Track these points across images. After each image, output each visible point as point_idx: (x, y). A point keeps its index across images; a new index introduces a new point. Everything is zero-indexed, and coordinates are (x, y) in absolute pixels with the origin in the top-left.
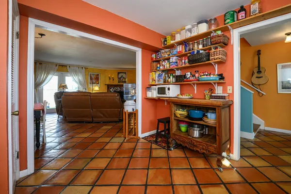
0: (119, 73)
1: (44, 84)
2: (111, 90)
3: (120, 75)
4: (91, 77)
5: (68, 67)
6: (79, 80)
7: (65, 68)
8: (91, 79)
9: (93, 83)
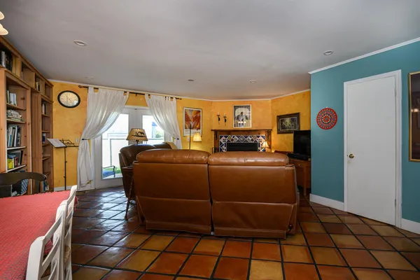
0: (236, 107)
1: (103, 130)
2: (221, 140)
3: (238, 111)
4: (186, 115)
5: (146, 96)
6: (167, 121)
7: (141, 98)
8: (187, 119)
9: (190, 128)
